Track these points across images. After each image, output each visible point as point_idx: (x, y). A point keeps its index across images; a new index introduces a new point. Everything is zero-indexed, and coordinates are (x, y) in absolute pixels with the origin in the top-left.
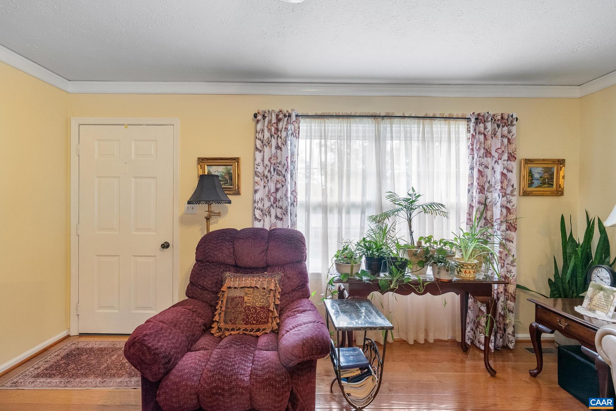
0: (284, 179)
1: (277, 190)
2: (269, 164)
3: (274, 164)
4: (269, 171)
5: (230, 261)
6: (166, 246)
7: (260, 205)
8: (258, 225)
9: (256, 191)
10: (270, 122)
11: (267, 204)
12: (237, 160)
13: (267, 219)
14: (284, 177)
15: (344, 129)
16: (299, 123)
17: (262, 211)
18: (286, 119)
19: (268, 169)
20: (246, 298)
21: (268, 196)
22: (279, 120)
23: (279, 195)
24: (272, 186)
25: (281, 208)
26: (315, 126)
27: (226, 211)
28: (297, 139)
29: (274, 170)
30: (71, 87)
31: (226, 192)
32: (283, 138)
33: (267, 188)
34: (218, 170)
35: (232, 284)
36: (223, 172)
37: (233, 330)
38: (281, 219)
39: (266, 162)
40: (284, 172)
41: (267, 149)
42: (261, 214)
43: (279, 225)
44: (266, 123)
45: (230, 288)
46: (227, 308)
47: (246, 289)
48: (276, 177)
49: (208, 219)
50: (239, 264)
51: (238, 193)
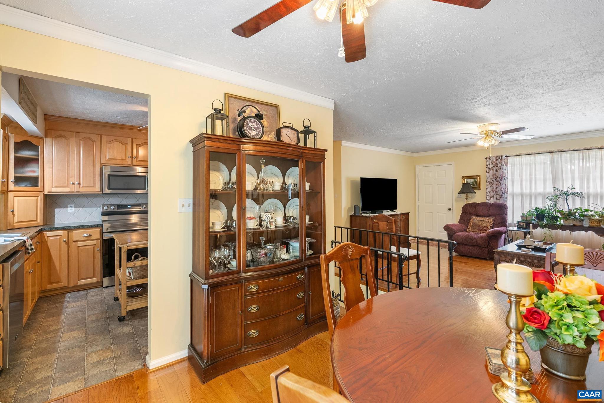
0: (499, 183)
1: (497, 188)
2: (492, 177)
3: (495, 177)
4: (493, 180)
5: (474, 213)
6: (450, 209)
7: (489, 194)
8: (488, 201)
9: (487, 189)
10: (493, 161)
11: (492, 193)
12: (479, 176)
13: (492, 199)
14: (500, 182)
15: (532, 159)
16: (508, 159)
17: (490, 196)
18: (500, 159)
19: (492, 179)
20: (479, 223)
21: (492, 190)
22: (497, 160)
23: (497, 190)
24: (494, 187)
25: (499, 195)
26: (516, 159)
27: (475, 197)
28: (507, 166)
29: (495, 180)
30: (415, 155)
31: (474, 189)
32: (498, 167)
33: (492, 187)
34: (470, 181)
35: (474, 219)
36: (473, 181)
37: (474, 231)
38: (499, 200)
39: (491, 177)
40: (499, 180)
41: (491, 172)
42: (490, 197)
43: (498, 201)
44: (491, 161)
45: (473, 220)
46: (472, 225)
47: (479, 221)
48: (496, 183)
49: (466, 199)
50: (478, 214)
51: (480, 189)
